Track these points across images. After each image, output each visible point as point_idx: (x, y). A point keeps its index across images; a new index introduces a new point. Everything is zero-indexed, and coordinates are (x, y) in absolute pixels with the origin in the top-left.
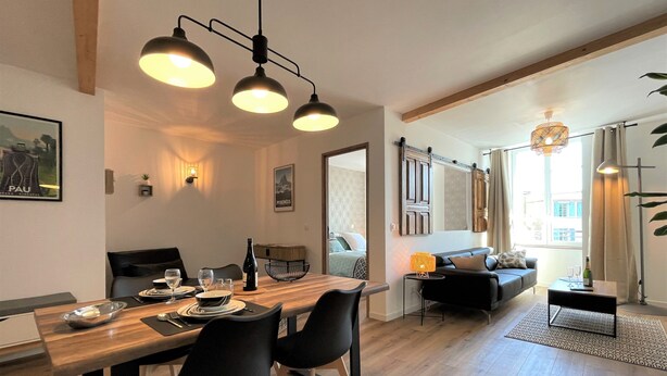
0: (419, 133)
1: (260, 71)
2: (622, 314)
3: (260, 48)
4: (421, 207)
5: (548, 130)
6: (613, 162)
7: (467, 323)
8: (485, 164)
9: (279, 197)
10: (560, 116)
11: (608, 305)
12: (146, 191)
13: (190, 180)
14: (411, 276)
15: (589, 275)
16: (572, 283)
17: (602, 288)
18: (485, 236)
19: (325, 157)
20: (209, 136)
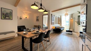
0: (53, 13)
1: (41, 7)
2: (73, 33)
3: (41, 5)
4: (53, 22)
5: (66, 14)
6: (72, 18)
7: (58, 34)
8: (59, 17)
9: (37, 20)
10: (68, 13)
11: (71, 32)
12: (21, 19)
13: (26, 17)
14: (52, 29)
15: (70, 29)
16: (68, 30)
17: (71, 30)
18: (59, 25)
19: (43, 15)
20: (29, 12)
